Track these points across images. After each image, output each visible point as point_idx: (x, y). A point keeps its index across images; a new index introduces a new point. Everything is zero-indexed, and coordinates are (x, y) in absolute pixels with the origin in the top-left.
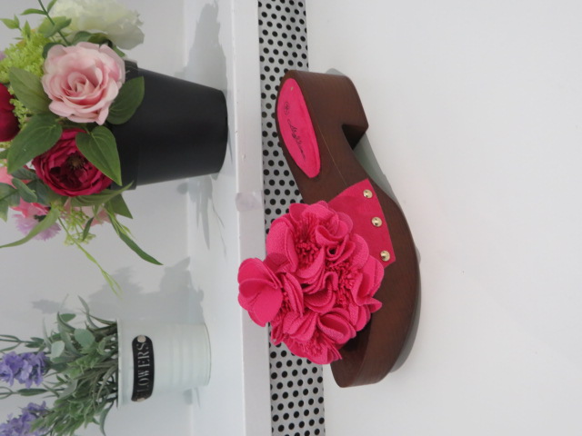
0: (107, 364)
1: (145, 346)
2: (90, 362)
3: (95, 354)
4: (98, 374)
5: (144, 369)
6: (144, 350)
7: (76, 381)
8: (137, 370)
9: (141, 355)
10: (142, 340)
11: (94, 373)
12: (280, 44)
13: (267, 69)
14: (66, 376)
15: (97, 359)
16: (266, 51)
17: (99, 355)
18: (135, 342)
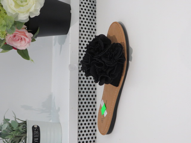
0: (22, 135)
1: (37, 129)
2: (16, 134)
3: (18, 130)
4: (19, 138)
5: (36, 137)
6: (36, 130)
7: (11, 141)
8: (34, 138)
9: (35, 132)
10: (36, 127)
11: (17, 138)
12: (87, 13)
13: (82, 22)
14: (6, 141)
15: (19, 132)
16: (82, 15)
17: (19, 131)
18: (33, 127)
